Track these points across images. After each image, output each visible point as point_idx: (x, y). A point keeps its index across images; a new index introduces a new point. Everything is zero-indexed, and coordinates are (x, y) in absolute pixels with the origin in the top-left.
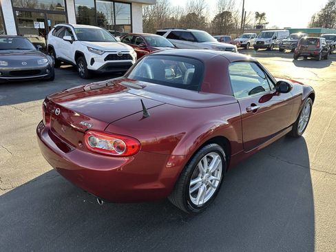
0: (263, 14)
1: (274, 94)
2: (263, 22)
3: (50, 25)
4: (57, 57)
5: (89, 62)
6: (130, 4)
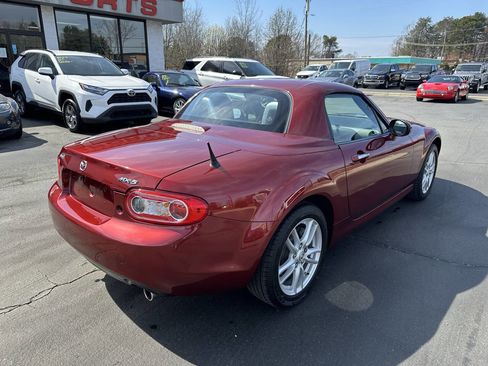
0: (334, 39)
1: (387, 139)
2: (333, 49)
3: (15, 53)
4: (28, 100)
5: (82, 107)
6: (144, 21)
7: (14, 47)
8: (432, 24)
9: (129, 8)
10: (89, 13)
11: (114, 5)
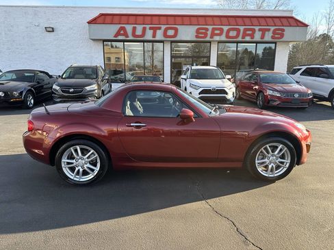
6: (275, 43)
10: (237, 43)
11: (252, 36)
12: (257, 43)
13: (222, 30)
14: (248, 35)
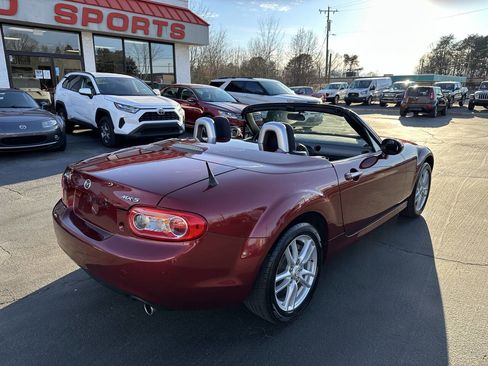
0: (355, 57)
1: (380, 157)
2: (354, 67)
3: (58, 74)
4: (69, 118)
5: (116, 123)
6: (173, 44)
7: (57, 69)
8: (454, 41)
9: (160, 32)
10: (123, 38)
11: (146, 30)
12: (150, 41)
13: (100, 14)
14: (141, 28)
